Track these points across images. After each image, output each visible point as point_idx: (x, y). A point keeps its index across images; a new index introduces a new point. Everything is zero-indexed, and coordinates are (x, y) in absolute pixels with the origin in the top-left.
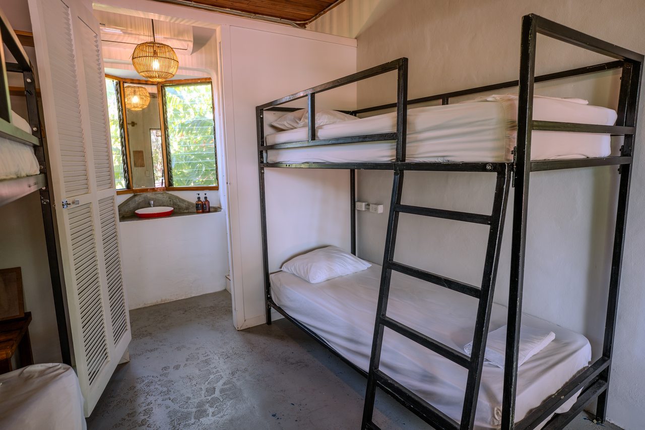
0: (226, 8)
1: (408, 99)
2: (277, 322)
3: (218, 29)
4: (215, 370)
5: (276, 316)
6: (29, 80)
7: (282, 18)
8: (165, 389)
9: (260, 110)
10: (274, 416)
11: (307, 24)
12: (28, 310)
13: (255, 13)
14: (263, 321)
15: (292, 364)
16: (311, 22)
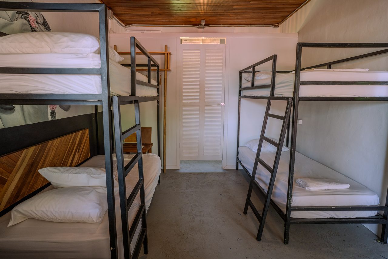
0: (236, 25)
1: (277, 70)
2: (240, 170)
3: (225, 39)
4: (207, 178)
5: (240, 167)
6: (158, 69)
7: (265, 24)
8: (188, 179)
9: (241, 72)
10: (221, 195)
11: (279, 25)
12: (152, 142)
13: (250, 24)
14: (235, 168)
15: (238, 183)
16: (281, 24)
